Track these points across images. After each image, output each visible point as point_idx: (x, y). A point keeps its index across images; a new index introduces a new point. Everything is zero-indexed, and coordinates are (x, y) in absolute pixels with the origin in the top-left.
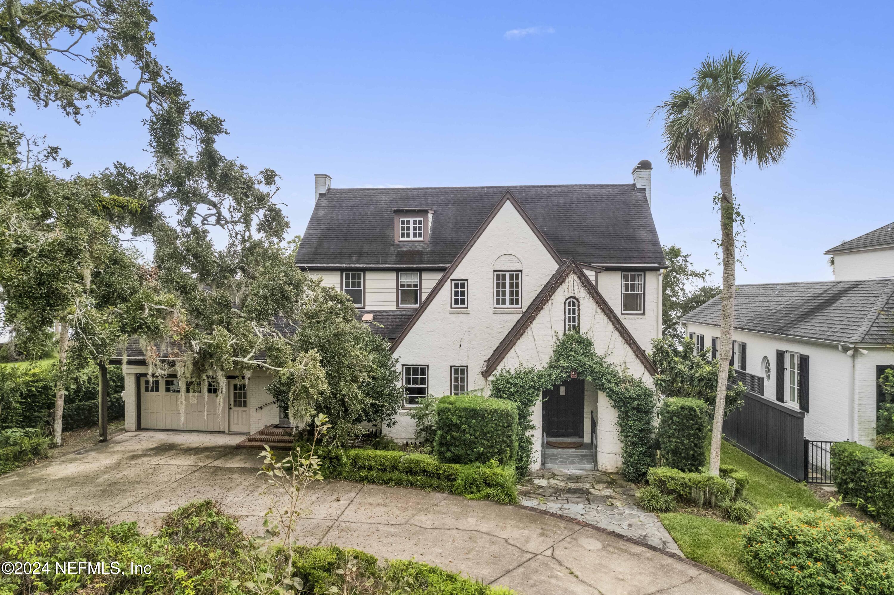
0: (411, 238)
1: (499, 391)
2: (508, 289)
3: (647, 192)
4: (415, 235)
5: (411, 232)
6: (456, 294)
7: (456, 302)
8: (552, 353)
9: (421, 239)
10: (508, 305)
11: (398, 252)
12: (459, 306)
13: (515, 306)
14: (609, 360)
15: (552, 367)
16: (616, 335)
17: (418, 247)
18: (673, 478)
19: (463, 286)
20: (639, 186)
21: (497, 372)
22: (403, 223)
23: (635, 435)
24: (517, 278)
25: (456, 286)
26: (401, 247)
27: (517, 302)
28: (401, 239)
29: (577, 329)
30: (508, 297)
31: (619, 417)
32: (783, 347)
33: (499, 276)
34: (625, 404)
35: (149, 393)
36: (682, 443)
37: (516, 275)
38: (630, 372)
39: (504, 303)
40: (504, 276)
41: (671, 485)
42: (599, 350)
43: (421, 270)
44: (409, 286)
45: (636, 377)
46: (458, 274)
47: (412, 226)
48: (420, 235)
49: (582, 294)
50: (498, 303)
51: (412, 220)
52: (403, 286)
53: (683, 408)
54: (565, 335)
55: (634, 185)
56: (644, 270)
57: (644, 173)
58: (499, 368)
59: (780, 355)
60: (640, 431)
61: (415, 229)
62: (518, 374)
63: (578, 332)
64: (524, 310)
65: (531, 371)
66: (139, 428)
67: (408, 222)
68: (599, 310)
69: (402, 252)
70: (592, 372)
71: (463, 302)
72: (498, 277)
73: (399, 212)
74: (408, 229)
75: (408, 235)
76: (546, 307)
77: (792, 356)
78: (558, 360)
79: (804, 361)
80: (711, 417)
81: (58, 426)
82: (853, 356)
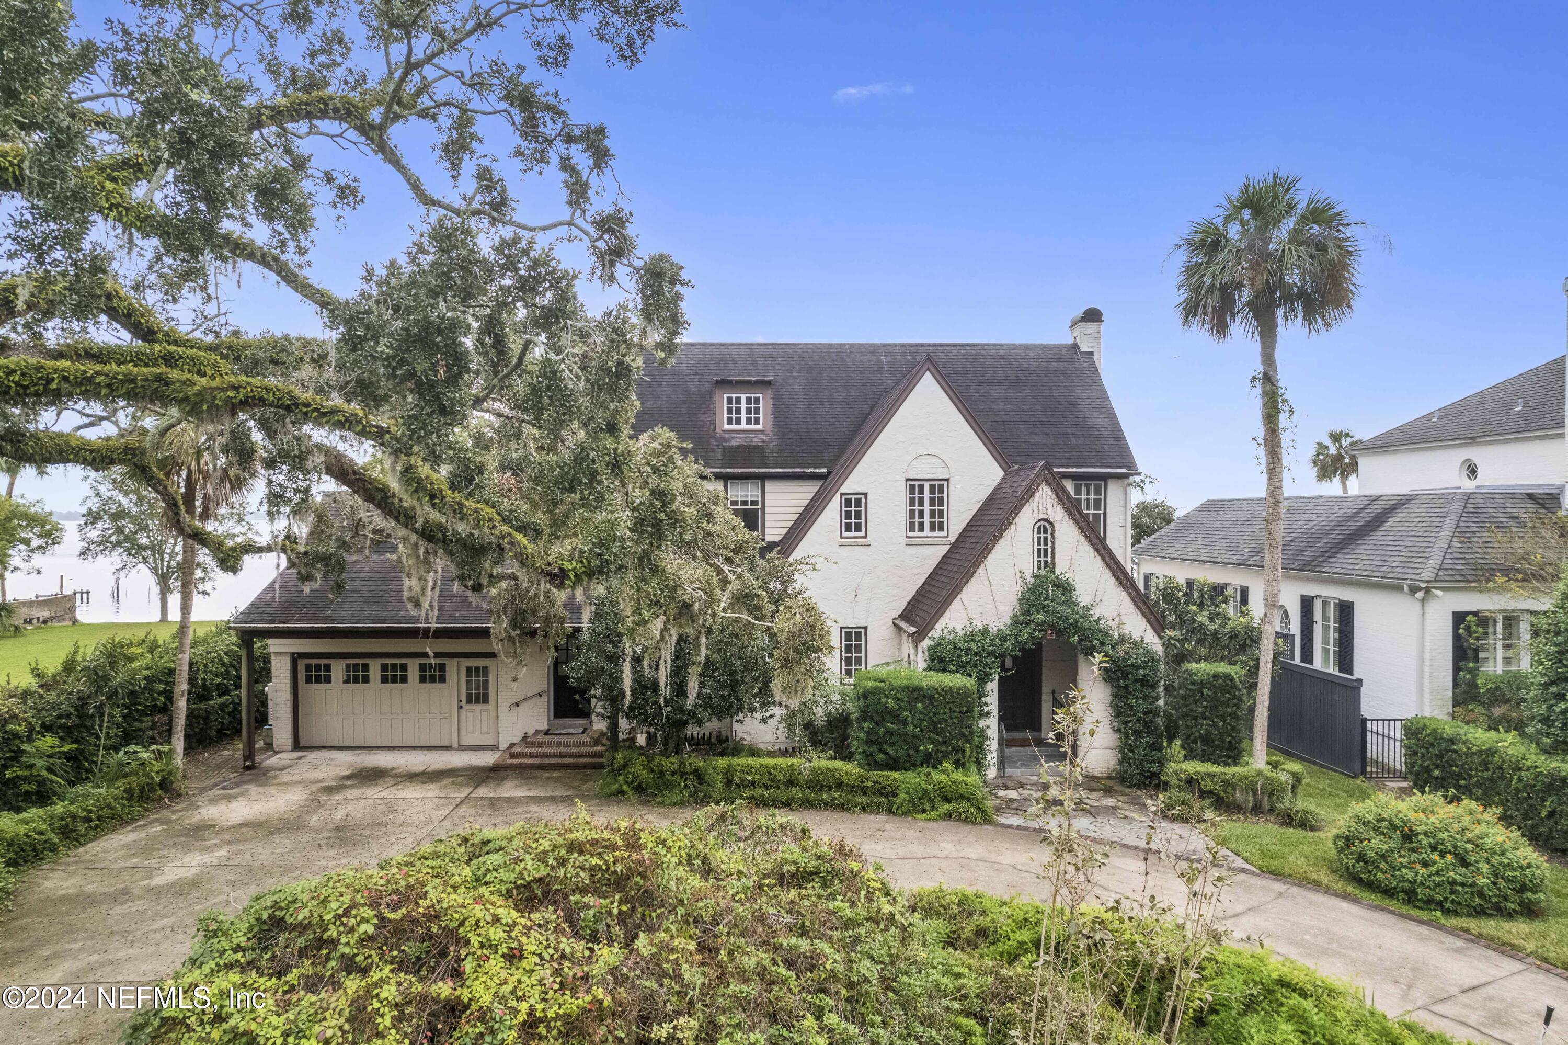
0: (743, 426)
1: (941, 660)
2: (927, 508)
3: (1096, 357)
4: (749, 421)
5: (743, 416)
6: (848, 515)
7: (848, 528)
8: (1015, 603)
9: (760, 427)
10: (927, 532)
11: (724, 448)
12: (853, 534)
13: (937, 533)
14: (1096, 612)
15: (1016, 622)
16: (1107, 574)
17: (756, 440)
18: (1212, 776)
19: (858, 503)
20: (1084, 348)
21: (936, 632)
22: (730, 400)
23: (1139, 720)
24: (941, 491)
25: (848, 503)
26: (726, 440)
27: (941, 528)
28: (727, 427)
29: (1050, 566)
30: (927, 520)
31: (1114, 695)
32: (1311, 590)
33: (915, 487)
34: (1125, 676)
35: (314, 686)
36: (1215, 725)
37: (939, 487)
38: (1126, 630)
39: (921, 528)
40: (921, 488)
41: (1208, 784)
42: (1083, 597)
43: (763, 478)
44: (745, 503)
45: (1136, 635)
46: (851, 485)
47: (743, 406)
48: (757, 421)
49: (1058, 515)
50: (912, 528)
51: (743, 397)
52: (734, 503)
53: (1216, 676)
54: (1033, 576)
55: (1075, 346)
56: (1105, 478)
57: (1091, 328)
58: (938, 627)
59: (1307, 604)
60: (1145, 713)
61: (748, 411)
62: (970, 637)
63: (1053, 572)
64: (952, 539)
65: (985, 631)
66: (297, 746)
67: (738, 400)
68: (1083, 539)
69: (731, 447)
70: (1077, 628)
71: (858, 528)
72: (912, 488)
73: (724, 384)
74: (738, 411)
75: (738, 421)
76: (1006, 535)
77: (1325, 604)
78: (1027, 613)
79: (1345, 611)
80: (1253, 687)
81: (179, 743)
82: (1423, 601)
